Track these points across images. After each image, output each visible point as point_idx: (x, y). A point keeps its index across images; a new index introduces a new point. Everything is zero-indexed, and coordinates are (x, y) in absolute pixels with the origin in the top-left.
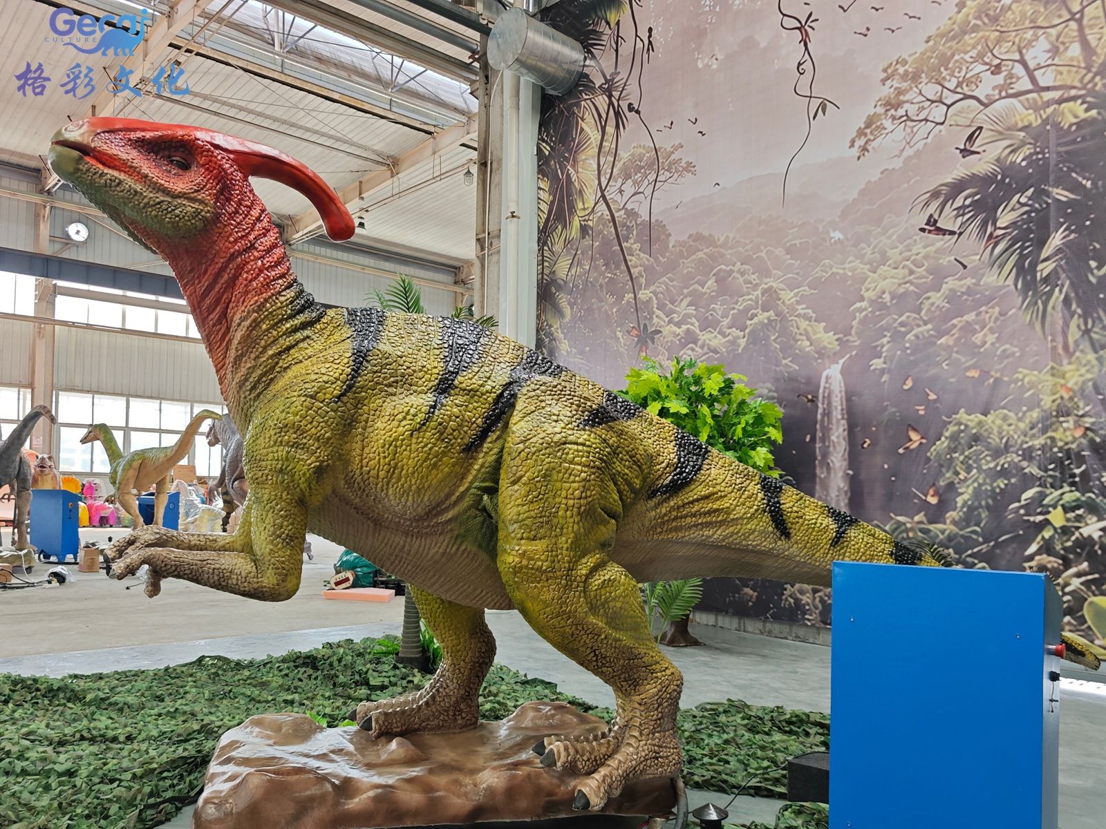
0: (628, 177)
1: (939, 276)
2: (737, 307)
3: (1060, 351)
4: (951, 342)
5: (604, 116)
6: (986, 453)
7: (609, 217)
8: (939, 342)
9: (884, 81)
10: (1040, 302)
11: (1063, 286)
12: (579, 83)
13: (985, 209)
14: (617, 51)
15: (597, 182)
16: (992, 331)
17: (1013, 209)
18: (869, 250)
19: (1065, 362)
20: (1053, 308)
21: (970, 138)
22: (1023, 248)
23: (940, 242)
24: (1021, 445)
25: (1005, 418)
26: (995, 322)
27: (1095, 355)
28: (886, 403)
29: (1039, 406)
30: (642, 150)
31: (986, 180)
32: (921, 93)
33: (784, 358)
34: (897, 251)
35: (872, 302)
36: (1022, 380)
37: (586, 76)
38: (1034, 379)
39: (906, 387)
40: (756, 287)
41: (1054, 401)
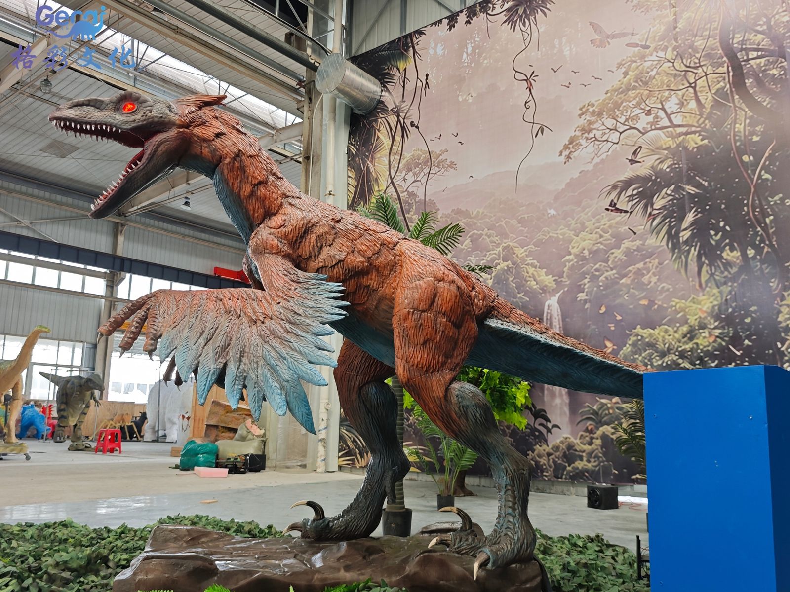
0: (409, 170)
1: (619, 239)
2: (485, 258)
3: (697, 287)
4: (629, 282)
5: (394, 129)
6: (656, 354)
7: (396, 197)
8: (621, 282)
9: (580, 116)
10: (683, 256)
11: (696, 246)
12: (377, 107)
13: (646, 196)
14: (404, 87)
15: (388, 173)
16: (654, 274)
17: (663, 198)
18: (573, 222)
19: (701, 294)
20: (691, 260)
21: (635, 153)
22: (670, 222)
23: (619, 217)
24: (677, 349)
25: (666, 331)
26: (656, 269)
27: (718, 290)
28: (589, 323)
29: (687, 323)
30: (420, 153)
31: (646, 179)
32: (603, 124)
33: (519, 293)
34: (591, 222)
35: (576, 256)
36: (675, 306)
37: (382, 102)
38: (683, 305)
39: (601, 312)
40: (498, 245)
41: (696, 320)
